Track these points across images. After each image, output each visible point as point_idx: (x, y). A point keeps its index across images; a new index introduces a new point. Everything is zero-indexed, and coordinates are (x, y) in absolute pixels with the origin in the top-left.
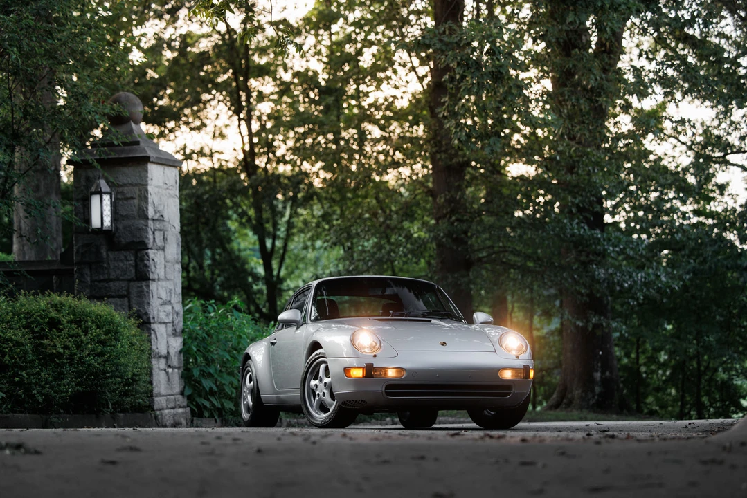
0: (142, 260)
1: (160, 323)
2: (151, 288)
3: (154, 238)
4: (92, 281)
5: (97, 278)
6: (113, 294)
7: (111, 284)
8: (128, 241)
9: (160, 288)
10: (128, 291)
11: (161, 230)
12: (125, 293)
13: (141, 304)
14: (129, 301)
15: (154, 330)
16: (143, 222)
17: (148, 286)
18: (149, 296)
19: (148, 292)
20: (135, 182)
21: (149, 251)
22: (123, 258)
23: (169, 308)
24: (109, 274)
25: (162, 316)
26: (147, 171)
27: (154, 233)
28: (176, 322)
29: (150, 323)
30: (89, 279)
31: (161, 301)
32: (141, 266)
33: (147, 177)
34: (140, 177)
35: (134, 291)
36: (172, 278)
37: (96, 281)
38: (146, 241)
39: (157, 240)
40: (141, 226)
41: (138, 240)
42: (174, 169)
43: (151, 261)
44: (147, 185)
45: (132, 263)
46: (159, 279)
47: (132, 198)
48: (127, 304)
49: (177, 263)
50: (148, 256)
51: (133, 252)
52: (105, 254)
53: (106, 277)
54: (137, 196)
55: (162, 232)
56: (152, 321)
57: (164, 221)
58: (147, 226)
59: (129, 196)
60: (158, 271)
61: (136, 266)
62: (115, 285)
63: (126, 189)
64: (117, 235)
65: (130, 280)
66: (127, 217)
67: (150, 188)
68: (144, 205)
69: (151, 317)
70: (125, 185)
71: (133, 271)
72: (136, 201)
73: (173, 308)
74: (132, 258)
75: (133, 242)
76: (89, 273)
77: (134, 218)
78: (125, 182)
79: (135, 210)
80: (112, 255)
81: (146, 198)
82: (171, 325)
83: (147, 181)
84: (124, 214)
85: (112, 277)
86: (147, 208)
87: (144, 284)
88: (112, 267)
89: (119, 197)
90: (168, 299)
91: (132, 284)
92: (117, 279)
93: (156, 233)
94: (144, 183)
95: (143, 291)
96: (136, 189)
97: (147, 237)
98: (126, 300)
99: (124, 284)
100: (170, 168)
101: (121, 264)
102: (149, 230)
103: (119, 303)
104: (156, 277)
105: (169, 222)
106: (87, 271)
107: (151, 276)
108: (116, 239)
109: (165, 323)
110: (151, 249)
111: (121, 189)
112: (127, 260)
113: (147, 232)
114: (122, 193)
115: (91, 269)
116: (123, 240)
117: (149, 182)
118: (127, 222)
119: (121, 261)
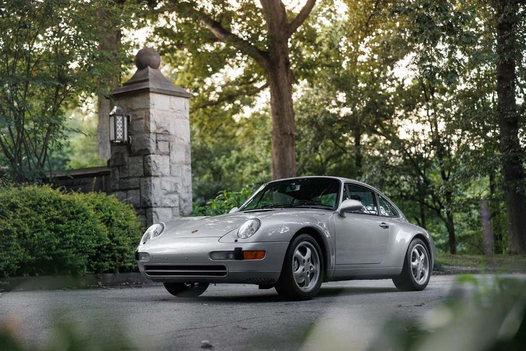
0: (147, 163)
1: (164, 207)
2: (153, 182)
3: (157, 146)
4: (120, 179)
5: (122, 176)
6: (132, 187)
7: (130, 180)
8: (139, 149)
9: (163, 182)
10: (139, 184)
11: (166, 141)
12: (138, 186)
13: (146, 194)
14: (140, 192)
15: (155, 212)
16: (147, 135)
17: (150, 181)
18: (151, 188)
19: (150, 185)
20: (143, 107)
21: (151, 155)
22: (136, 161)
23: (175, 196)
24: (129, 173)
25: (167, 202)
26: (149, 99)
27: (157, 143)
28: (182, 207)
29: (152, 207)
30: (118, 177)
31: (165, 192)
32: (146, 166)
33: (149, 103)
34: (145, 103)
35: (142, 184)
36: (180, 175)
37: (122, 178)
38: (149, 148)
39: (159, 147)
40: (146, 138)
41: (144, 148)
42: (183, 99)
43: (153, 163)
44: (149, 109)
45: (142, 164)
46: (163, 176)
47: (141, 119)
48: (139, 194)
49: (186, 164)
50: (150, 159)
51: (142, 156)
52: (126, 159)
53: (128, 175)
54: (144, 117)
55: (168, 142)
56: (153, 205)
57: (169, 134)
58: (149, 137)
59: (139, 117)
60: (160, 170)
61: (144, 166)
62: (132, 181)
63: (137, 113)
64: (133, 145)
65: (141, 177)
66: (137, 132)
67: (151, 111)
68: (147, 122)
69: (153, 202)
70: (137, 110)
71: (142, 170)
72: (143, 121)
73: (180, 197)
74: (142, 161)
75: (142, 149)
76: (118, 173)
77: (143, 133)
78: (137, 107)
79: (143, 126)
80: (131, 159)
81: (149, 118)
82: (178, 208)
83: (149, 106)
84: (137, 130)
85: (131, 175)
86: (149, 125)
87: (148, 179)
88: (130, 168)
89: (134, 118)
90: (174, 190)
91: (142, 179)
92: (134, 177)
93: (159, 143)
94: (147, 107)
95: (147, 184)
96: (143, 112)
97: (149, 146)
98: (139, 191)
99: (137, 180)
100: (178, 98)
101: (136, 166)
102: (151, 140)
103: (135, 193)
104: (160, 174)
105: (176, 136)
106: (117, 172)
107: (153, 173)
108: (132, 148)
109: (170, 207)
110: (153, 154)
111: (135, 113)
112: (139, 163)
113: (149, 142)
114: (135, 115)
115: (119, 169)
116: (136, 148)
117: (151, 106)
118: (138, 136)
119: (136, 163)
